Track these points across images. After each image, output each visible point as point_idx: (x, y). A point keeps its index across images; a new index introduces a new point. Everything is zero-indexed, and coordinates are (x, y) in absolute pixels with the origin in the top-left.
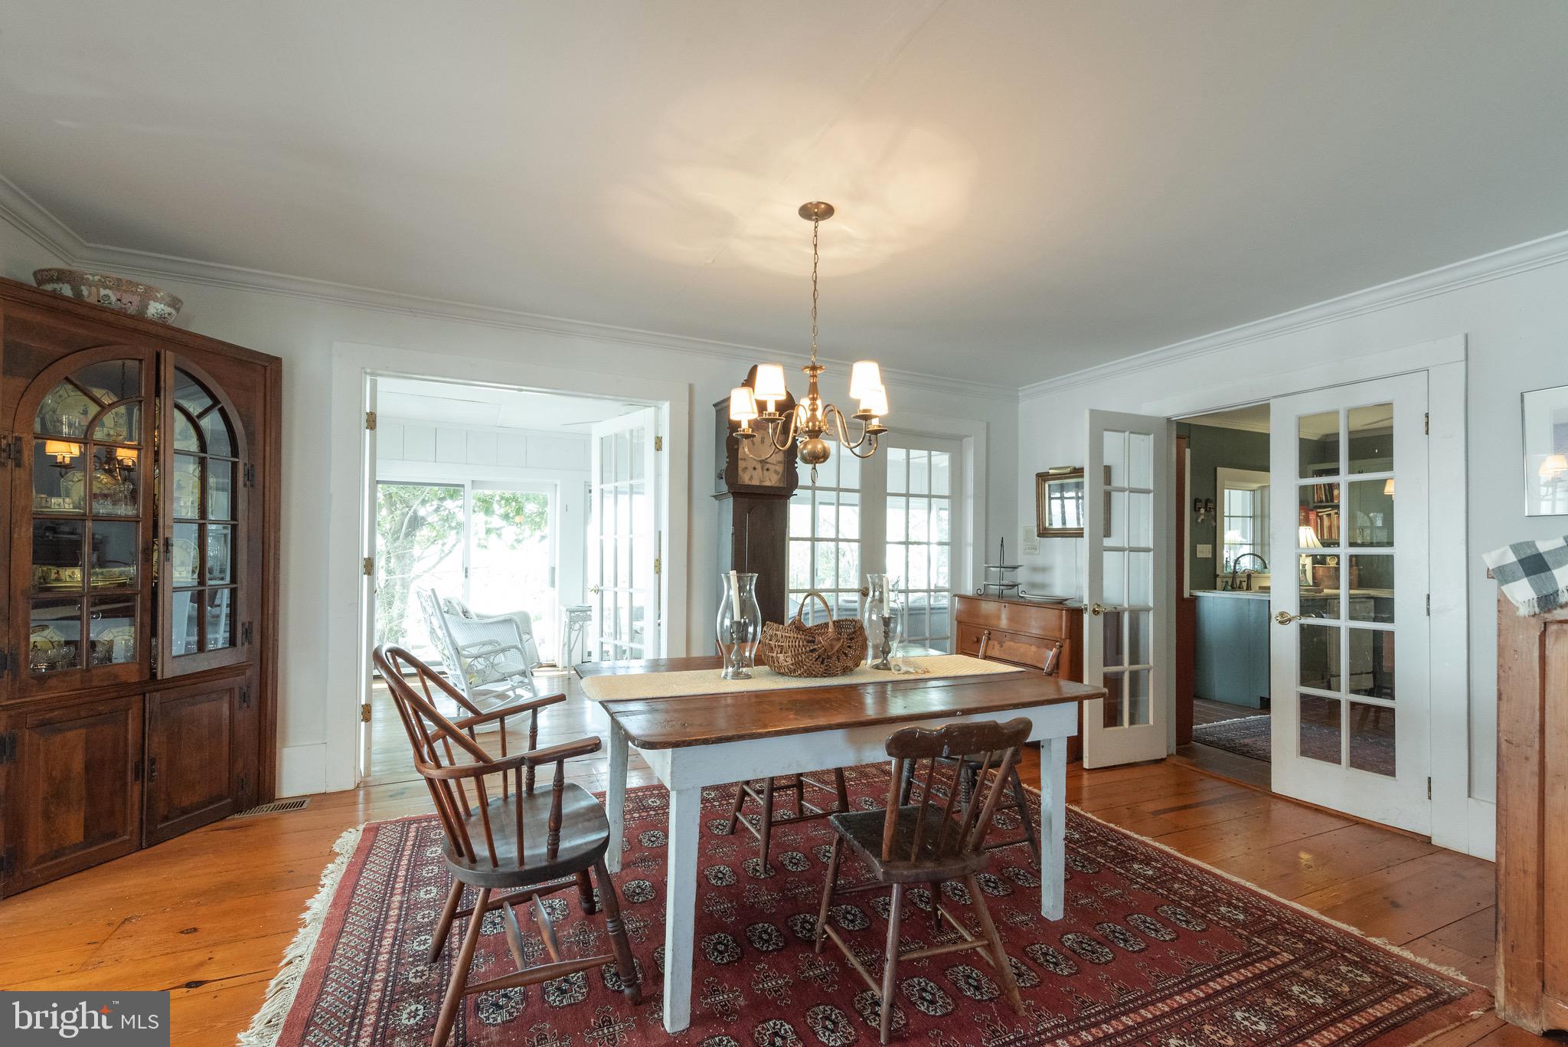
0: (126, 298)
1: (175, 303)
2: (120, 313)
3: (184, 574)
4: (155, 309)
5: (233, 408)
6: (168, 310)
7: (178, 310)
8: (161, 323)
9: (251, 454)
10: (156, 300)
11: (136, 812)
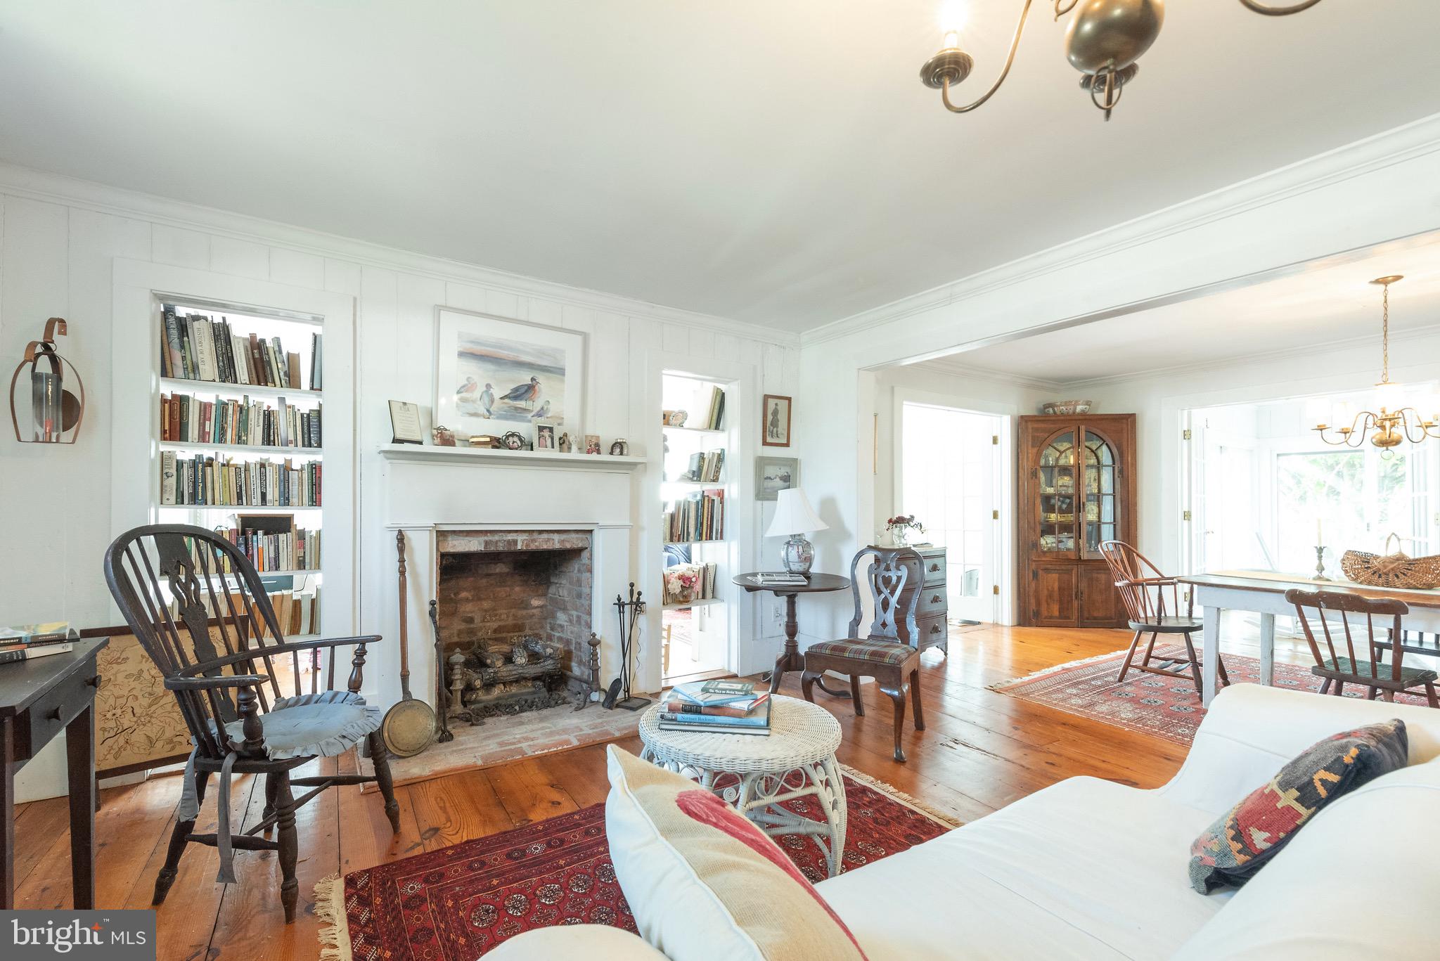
0: (1069, 408)
1: (1088, 403)
2: (1068, 415)
3: (1095, 517)
4: (1079, 408)
5: (1112, 442)
6: (1084, 407)
7: (1089, 405)
8: (1083, 414)
9: (1122, 462)
10: (1079, 405)
11: (1076, 612)
